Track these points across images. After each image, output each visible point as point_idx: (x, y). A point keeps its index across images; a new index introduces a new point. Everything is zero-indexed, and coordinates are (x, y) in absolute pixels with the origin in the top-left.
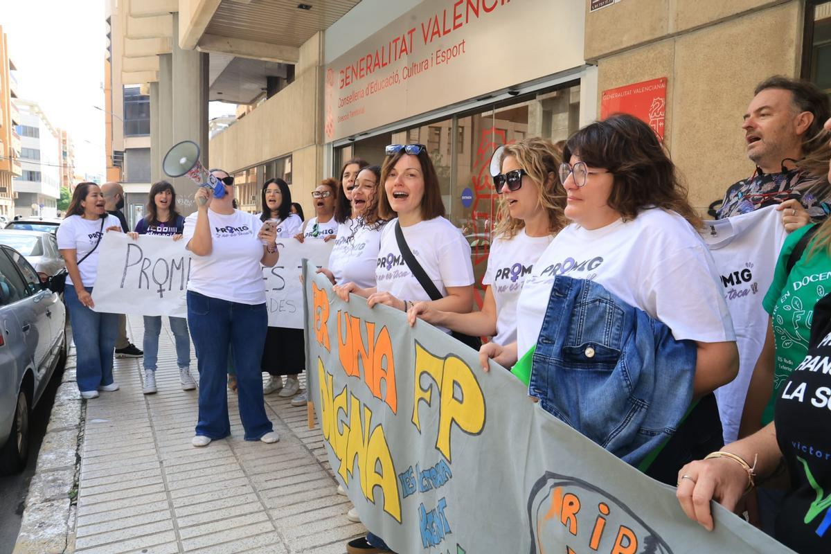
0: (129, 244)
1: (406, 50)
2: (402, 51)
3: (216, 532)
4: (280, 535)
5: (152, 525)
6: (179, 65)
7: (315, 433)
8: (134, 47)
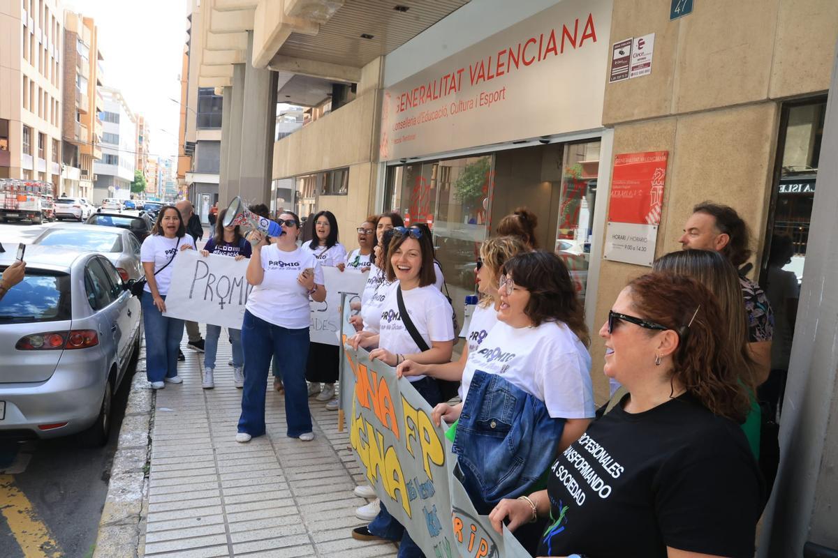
0: (198, 261)
1: (454, 87)
2: (451, 88)
3: (253, 511)
4: (302, 518)
5: (205, 500)
6: (250, 79)
7: (342, 436)
8: (210, 57)
